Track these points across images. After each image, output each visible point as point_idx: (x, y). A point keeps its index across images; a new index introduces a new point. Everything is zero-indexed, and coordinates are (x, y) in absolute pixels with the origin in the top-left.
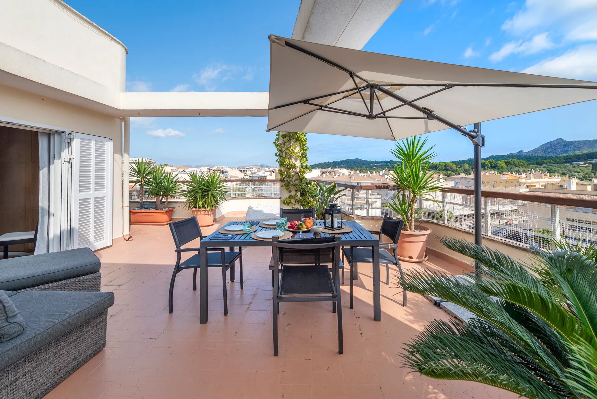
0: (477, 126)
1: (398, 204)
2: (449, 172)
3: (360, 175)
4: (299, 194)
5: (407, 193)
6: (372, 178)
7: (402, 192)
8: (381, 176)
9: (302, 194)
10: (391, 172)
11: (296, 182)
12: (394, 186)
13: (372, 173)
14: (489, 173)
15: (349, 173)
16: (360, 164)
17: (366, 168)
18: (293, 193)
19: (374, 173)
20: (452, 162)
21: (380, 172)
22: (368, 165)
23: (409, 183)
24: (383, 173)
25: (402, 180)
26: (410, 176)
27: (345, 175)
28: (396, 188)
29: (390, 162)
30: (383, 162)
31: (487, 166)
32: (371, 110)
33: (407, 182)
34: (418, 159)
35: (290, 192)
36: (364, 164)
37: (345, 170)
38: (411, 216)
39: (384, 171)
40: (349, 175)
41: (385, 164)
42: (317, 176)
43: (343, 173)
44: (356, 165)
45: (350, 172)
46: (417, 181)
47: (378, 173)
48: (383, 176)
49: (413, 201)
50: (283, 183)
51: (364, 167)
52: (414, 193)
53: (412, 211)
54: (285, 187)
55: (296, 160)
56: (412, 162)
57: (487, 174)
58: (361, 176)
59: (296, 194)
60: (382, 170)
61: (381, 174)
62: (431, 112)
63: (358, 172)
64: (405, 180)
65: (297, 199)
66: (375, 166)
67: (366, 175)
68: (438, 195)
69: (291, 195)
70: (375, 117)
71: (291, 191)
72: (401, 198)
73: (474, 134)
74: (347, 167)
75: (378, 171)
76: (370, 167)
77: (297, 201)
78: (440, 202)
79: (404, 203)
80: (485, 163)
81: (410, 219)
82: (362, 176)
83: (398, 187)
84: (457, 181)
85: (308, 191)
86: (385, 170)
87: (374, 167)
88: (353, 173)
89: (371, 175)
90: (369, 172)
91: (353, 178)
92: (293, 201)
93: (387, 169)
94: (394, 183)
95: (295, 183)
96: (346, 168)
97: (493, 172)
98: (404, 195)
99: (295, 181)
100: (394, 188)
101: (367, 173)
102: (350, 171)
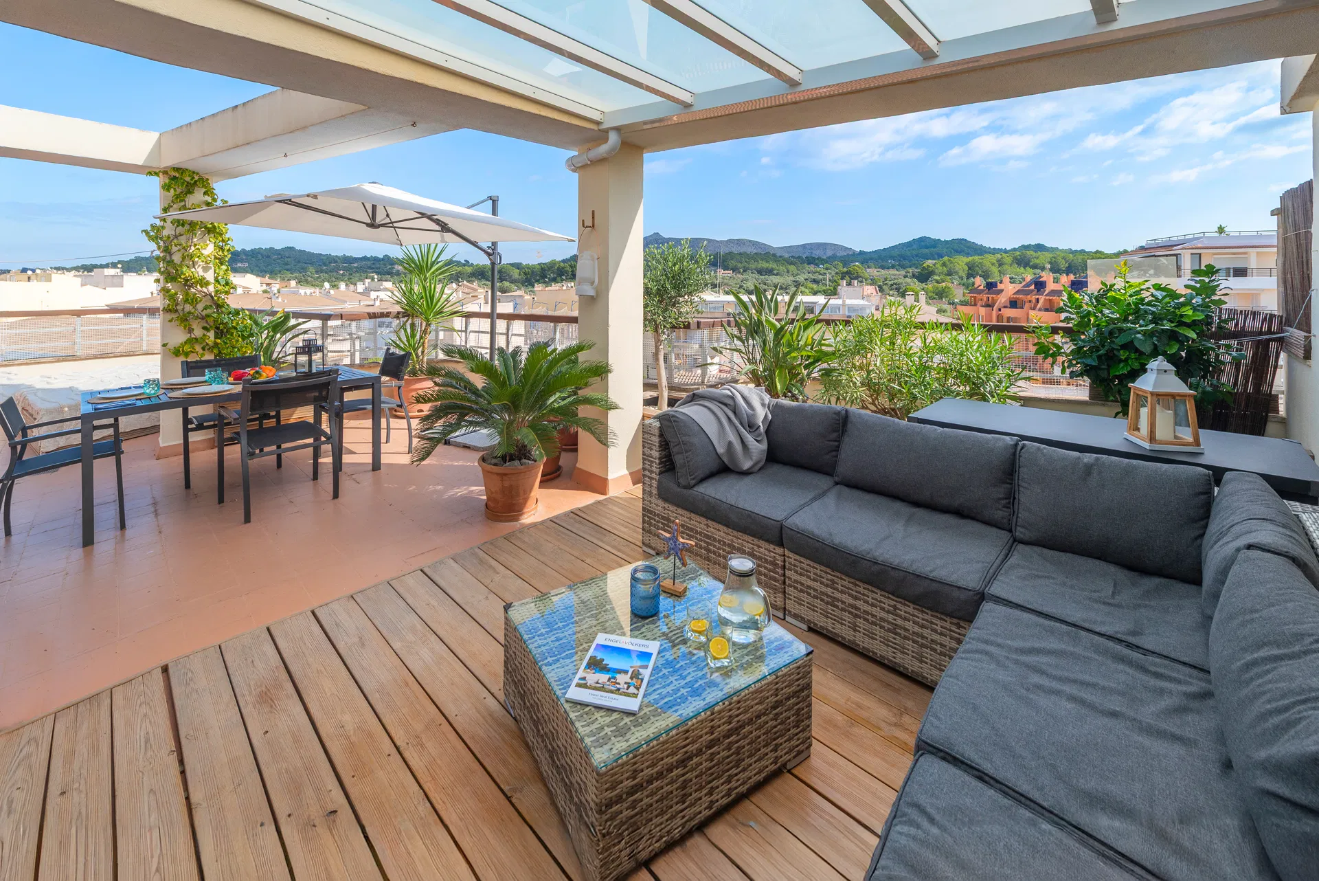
0: (494, 244)
1: (404, 339)
2: (506, 284)
3: (302, 291)
4: (211, 334)
5: (417, 321)
6: (336, 299)
7: (410, 321)
8: (359, 293)
9: (220, 333)
10: (389, 285)
11: (208, 311)
12: (399, 313)
13: (334, 286)
14: (568, 286)
15: (264, 287)
16: (299, 262)
17: (317, 272)
18: (198, 332)
19: (342, 286)
20: (512, 265)
21: (358, 283)
22: (325, 264)
23: (420, 306)
24: (367, 285)
25: (411, 303)
26: (422, 298)
27: (253, 291)
28: (400, 316)
29: (383, 259)
30: (365, 258)
31: (567, 272)
32: (374, 217)
33: (418, 305)
34: (433, 273)
35: (191, 331)
36: (312, 264)
37: (249, 276)
38: (423, 352)
39: (367, 281)
40: (265, 292)
41: (369, 263)
42: (150, 295)
43: (244, 287)
44: (287, 264)
45: (268, 285)
46: (432, 304)
47: (352, 287)
48: (366, 293)
49: (425, 332)
50: (175, 316)
51: (312, 269)
52: (428, 320)
53: (424, 346)
54: (178, 323)
55: (206, 269)
56: (425, 276)
57: (564, 288)
58: (303, 294)
59: (204, 335)
60: (361, 280)
61: (360, 288)
62: (446, 224)
63: (293, 283)
64: (414, 302)
65: (207, 344)
66: (345, 269)
67: (317, 290)
68: (458, 323)
69: (193, 336)
70: (379, 226)
71: (193, 329)
72: (409, 331)
73: (490, 251)
74: (259, 271)
75: (351, 282)
76: (331, 271)
77: (208, 347)
78: (461, 331)
79: (413, 336)
80: (563, 268)
81: (421, 358)
82: (308, 293)
83: (403, 313)
84: (518, 301)
85: (235, 328)
86: (370, 280)
87: (342, 272)
88: (277, 286)
89: (332, 292)
90: (327, 285)
91: (280, 300)
92: (198, 348)
93: (376, 277)
94: (398, 308)
95: (204, 313)
96: (252, 272)
97: (573, 284)
98: (413, 325)
99: (205, 308)
100: (397, 316)
101: (323, 286)
102: (267, 280)
